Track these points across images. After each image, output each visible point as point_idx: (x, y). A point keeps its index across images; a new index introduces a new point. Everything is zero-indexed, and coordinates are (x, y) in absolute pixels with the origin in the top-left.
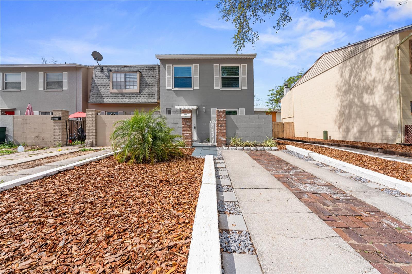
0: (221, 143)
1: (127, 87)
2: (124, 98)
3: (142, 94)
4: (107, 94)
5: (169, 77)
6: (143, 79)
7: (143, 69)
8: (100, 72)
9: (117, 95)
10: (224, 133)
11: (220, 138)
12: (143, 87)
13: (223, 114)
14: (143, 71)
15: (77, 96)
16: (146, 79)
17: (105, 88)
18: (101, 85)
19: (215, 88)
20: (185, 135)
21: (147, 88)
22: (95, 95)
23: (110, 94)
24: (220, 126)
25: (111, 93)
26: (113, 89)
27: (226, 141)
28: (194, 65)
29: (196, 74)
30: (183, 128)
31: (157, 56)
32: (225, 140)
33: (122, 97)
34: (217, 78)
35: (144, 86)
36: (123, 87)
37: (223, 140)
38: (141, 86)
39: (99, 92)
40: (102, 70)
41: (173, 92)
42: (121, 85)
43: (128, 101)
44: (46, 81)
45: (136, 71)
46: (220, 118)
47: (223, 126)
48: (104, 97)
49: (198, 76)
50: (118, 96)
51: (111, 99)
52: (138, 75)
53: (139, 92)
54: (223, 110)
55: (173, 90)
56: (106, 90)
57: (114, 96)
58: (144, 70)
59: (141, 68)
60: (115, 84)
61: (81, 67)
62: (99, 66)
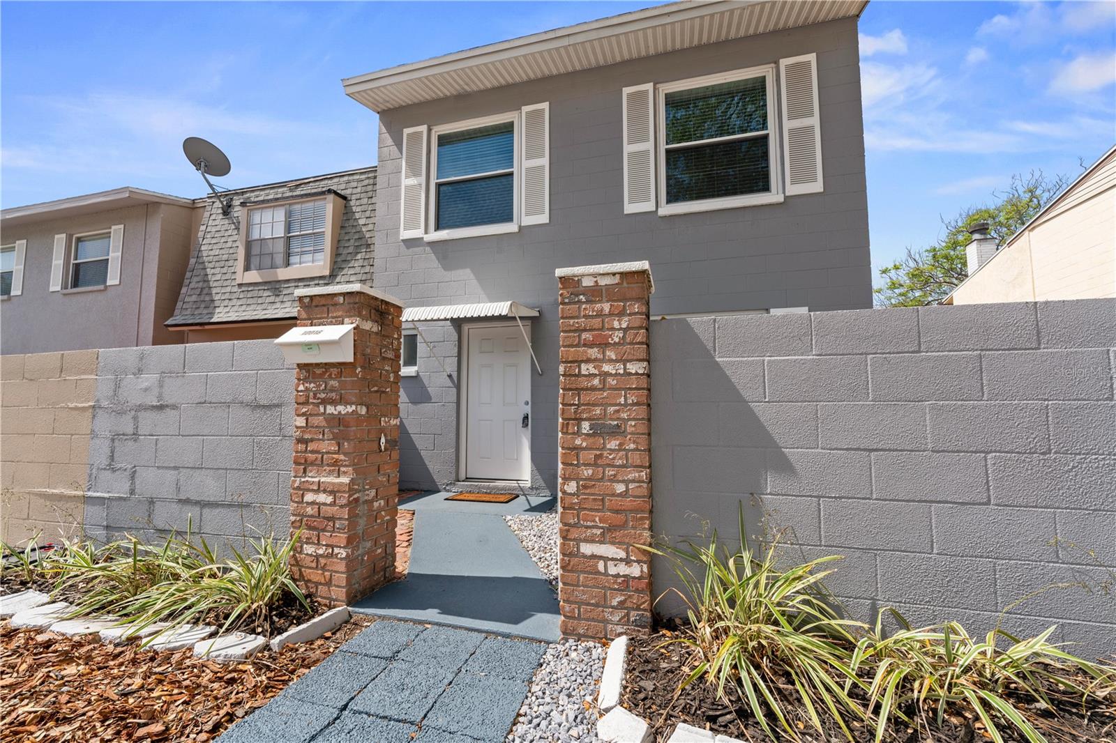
0: (603, 603)
1: (293, 259)
2: (278, 299)
3: (338, 279)
4: (228, 289)
5: (412, 181)
6: (351, 222)
7: (355, 184)
8: (221, 216)
9: (255, 293)
10: (627, 503)
11: (587, 549)
12: (345, 251)
14: (355, 191)
15: (142, 304)
16: (361, 222)
17: (224, 270)
18: (216, 258)
19: (630, 208)
20: (309, 497)
21: (359, 256)
22: (194, 298)
23: (235, 289)
24: (586, 426)
25: (240, 285)
26: (247, 268)
27: (652, 582)
28: (526, 109)
29: (532, 153)
30: (300, 441)
32: (635, 571)
33: (269, 300)
34: (640, 156)
35: (351, 250)
36: (279, 259)
37: (623, 569)
38: (341, 250)
39: (205, 285)
40: (230, 206)
41: (428, 249)
42: (272, 254)
43: (287, 310)
44: (72, 261)
45: (323, 193)
46: (594, 353)
47: (616, 431)
48: (217, 303)
49: (545, 161)
50: (261, 293)
51: (235, 308)
52: (329, 207)
53: (327, 273)
54: (624, 275)
55: (428, 238)
56: (227, 277)
57: (249, 295)
58: (359, 190)
59: (349, 182)
60: (256, 250)
61: (157, 200)
62: (216, 195)
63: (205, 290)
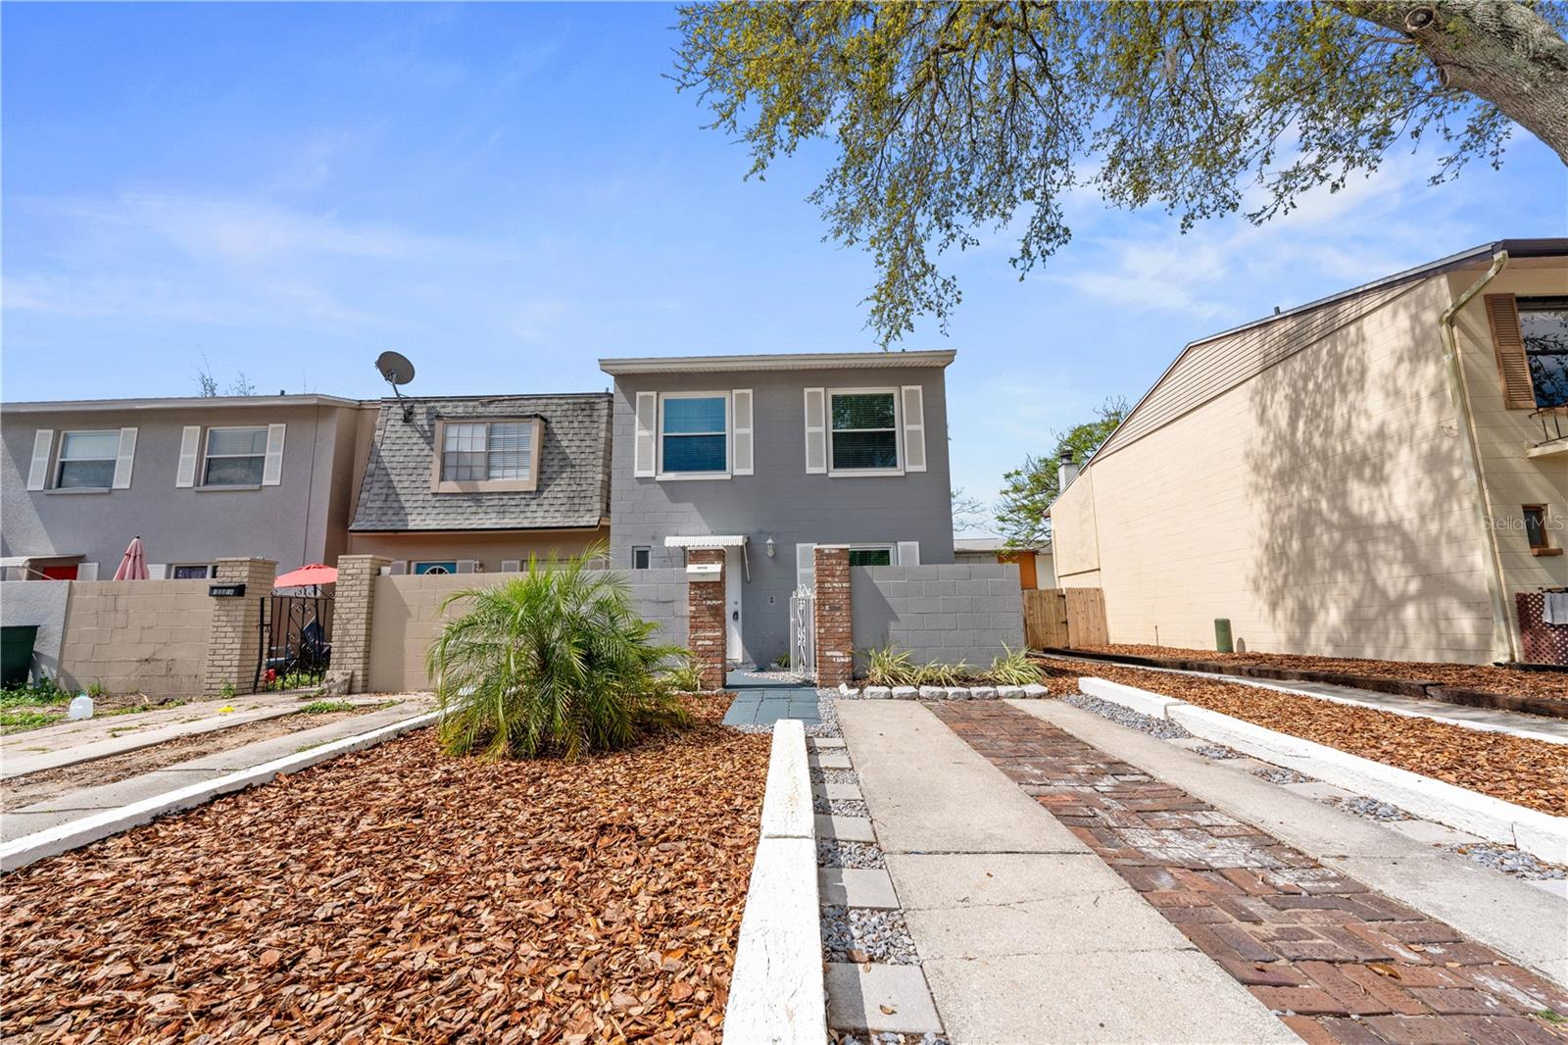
0: (835, 673)
1: (493, 473)
2: (480, 510)
3: (545, 495)
4: (421, 497)
5: (645, 433)
6: (553, 443)
7: (554, 408)
8: (401, 423)
9: (455, 503)
10: (844, 635)
11: (828, 654)
12: (550, 470)
13: (840, 564)
14: (554, 414)
15: (312, 506)
16: (564, 443)
17: (413, 478)
18: (402, 465)
19: (809, 470)
20: (699, 643)
21: (564, 475)
22: (378, 504)
23: (430, 497)
24: (827, 607)
25: (435, 494)
26: (442, 479)
27: (852, 664)
28: (735, 392)
29: (741, 424)
30: (692, 617)
31: (605, 365)
32: (847, 660)
33: (473, 510)
34: (816, 436)
35: (556, 468)
36: (479, 472)
37: (842, 660)
38: (545, 469)
39: (391, 491)
40: (411, 413)
41: (658, 486)
42: (471, 467)
43: (494, 521)
44: (206, 456)
45: (529, 416)
46: (830, 579)
47: (839, 609)
48: (408, 511)
49: (750, 431)
50: (460, 503)
51: (432, 516)
52: (535, 430)
53: (534, 489)
54: (841, 550)
55: (658, 478)
56: (417, 484)
57: (447, 504)
58: (559, 413)
59: (547, 405)
60: (450, 461)
61: (334, 404)
62: (401, 400)
63: (391, 494)
